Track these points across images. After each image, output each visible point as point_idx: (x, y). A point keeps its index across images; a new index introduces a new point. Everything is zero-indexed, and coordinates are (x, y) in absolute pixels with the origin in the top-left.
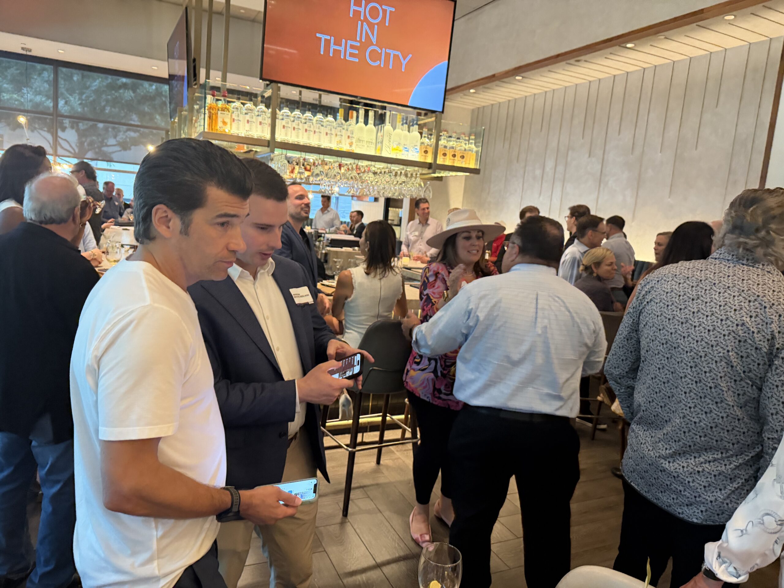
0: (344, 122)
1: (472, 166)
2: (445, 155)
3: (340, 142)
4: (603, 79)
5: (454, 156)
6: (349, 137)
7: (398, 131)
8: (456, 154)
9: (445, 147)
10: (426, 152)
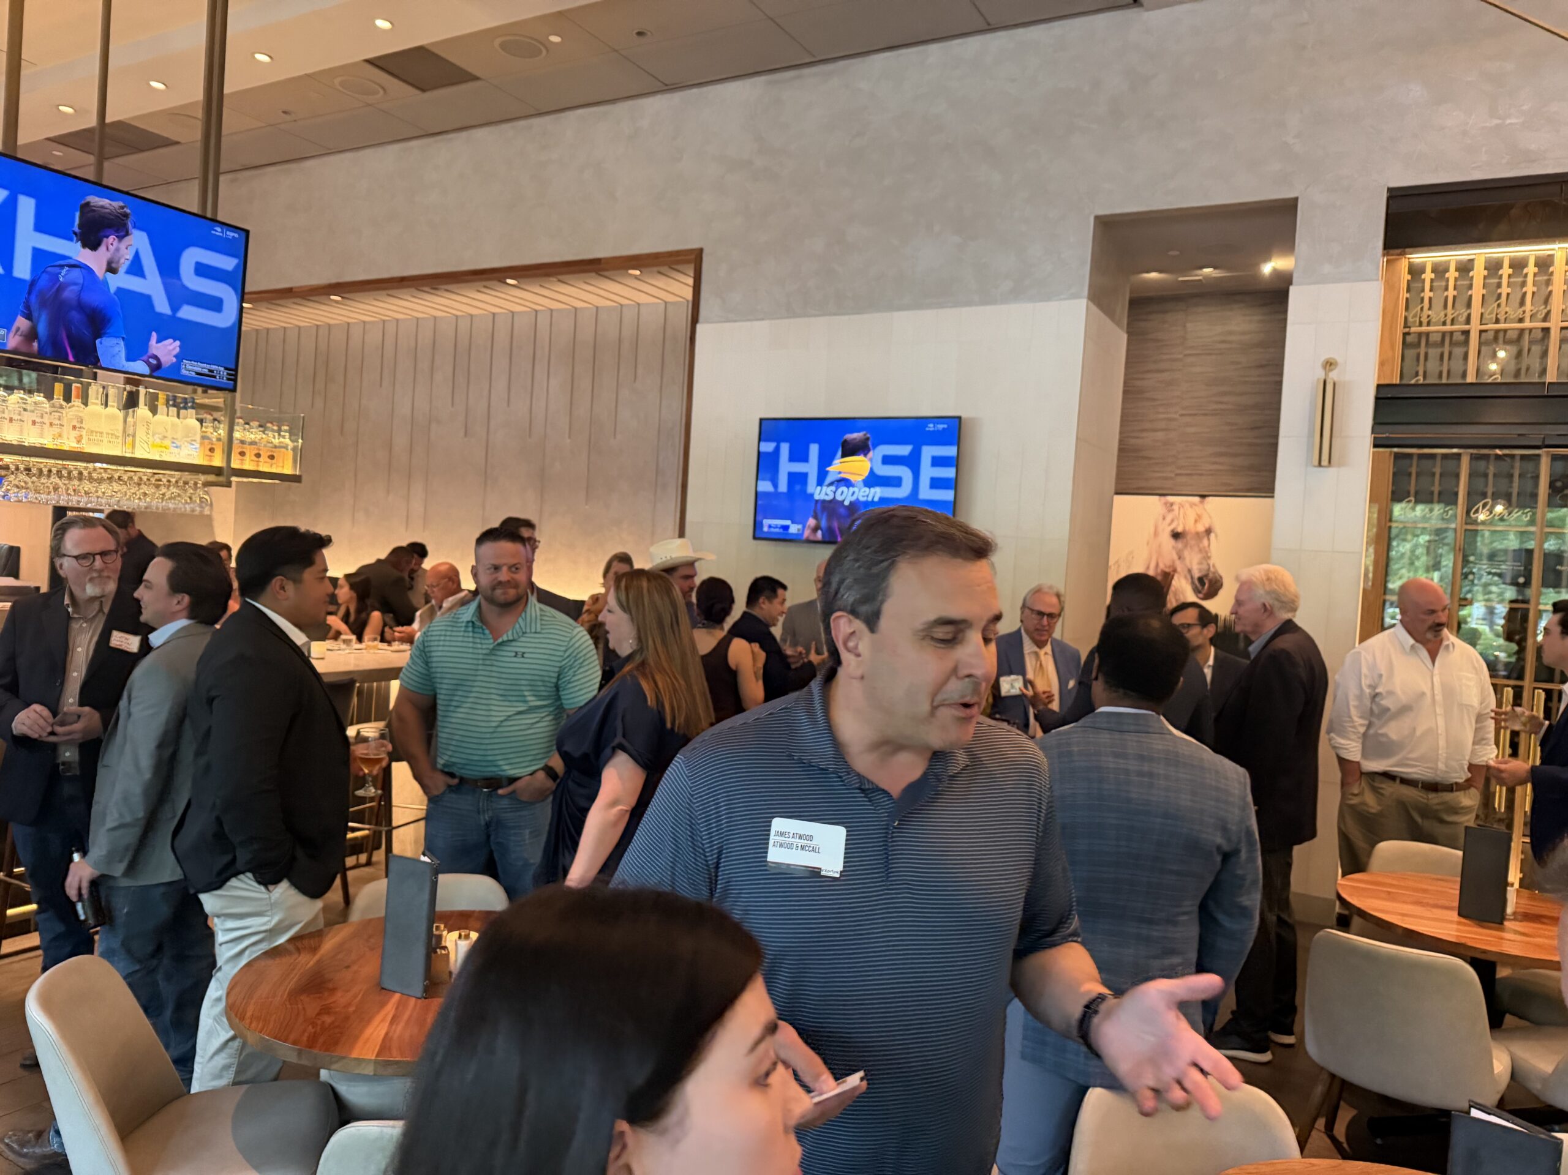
0: (64, 404)
1: (288, 470)
2: (242, 454)
3: (60, 436)
4: (476, 315)
5: (258, 455)
6: (74, 427)
7: (161, 417)
8: (261, 452)
9: (242, 442)
10: (212, 450)
